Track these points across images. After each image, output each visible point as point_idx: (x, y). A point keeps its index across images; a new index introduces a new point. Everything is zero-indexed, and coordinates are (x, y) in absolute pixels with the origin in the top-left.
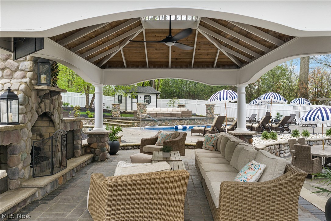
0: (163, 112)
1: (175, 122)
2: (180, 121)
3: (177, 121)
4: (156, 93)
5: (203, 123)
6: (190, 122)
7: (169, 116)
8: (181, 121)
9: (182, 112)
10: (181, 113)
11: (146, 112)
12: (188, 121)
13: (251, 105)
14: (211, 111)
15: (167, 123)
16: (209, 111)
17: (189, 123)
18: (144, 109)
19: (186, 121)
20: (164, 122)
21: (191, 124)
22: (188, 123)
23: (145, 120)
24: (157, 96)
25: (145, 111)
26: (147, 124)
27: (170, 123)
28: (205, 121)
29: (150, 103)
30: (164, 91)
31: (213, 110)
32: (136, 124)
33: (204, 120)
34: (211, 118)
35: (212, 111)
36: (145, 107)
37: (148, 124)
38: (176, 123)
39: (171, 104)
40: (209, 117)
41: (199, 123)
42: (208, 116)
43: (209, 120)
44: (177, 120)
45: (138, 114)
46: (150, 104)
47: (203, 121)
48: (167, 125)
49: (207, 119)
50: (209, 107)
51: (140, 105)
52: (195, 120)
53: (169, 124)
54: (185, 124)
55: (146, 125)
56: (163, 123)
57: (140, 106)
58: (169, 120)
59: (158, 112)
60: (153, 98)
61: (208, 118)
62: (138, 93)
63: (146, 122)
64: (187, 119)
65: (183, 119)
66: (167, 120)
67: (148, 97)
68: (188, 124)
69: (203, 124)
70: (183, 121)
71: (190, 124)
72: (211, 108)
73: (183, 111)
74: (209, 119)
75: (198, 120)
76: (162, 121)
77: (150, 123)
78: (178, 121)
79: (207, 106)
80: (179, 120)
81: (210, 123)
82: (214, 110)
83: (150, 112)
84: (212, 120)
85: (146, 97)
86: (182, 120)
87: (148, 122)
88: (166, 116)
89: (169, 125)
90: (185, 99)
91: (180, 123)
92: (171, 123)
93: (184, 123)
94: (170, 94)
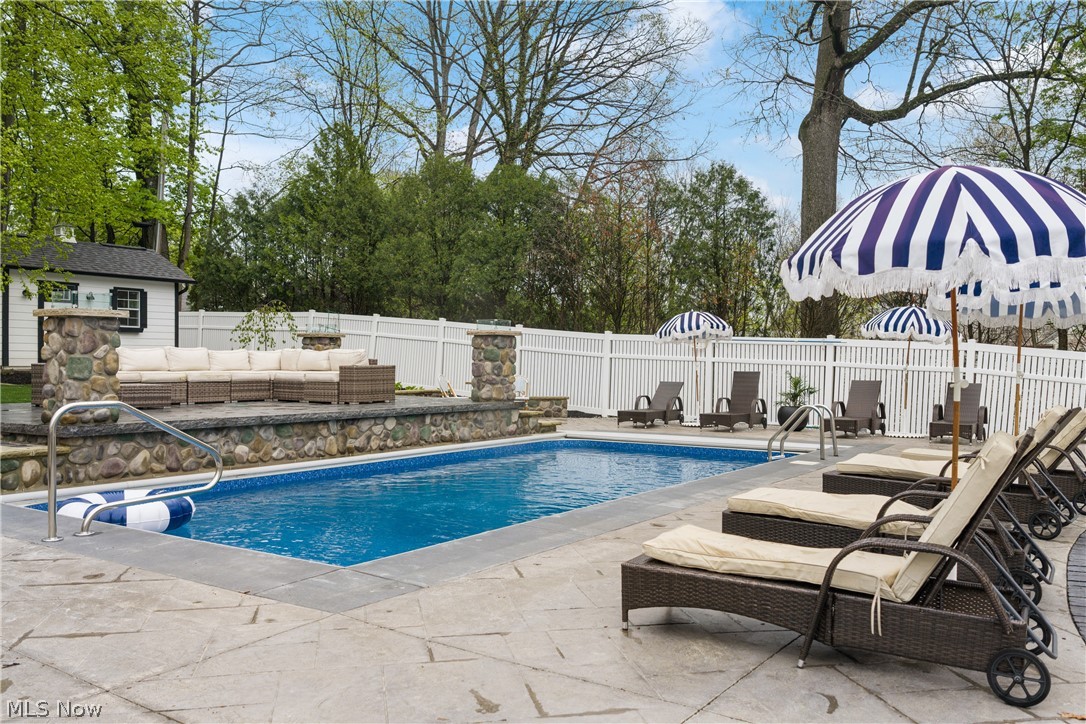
0: (225, 376)
1: (313, 438)
2: (343, 427)
3: (325, 432)
4: (174, 277)
5: (465, 432)
6: (400, 434)
7: (261, 394)
8: (353, 429)
9: (344, 370)
10: (336, 379)
11: (111, 373)
12: (391, 424)
13: (669, 339)
14: (500, 368)
15: (267, 447)
16: (488, 366)
17: (395, 439)
18: (100, 352)
19: (378, 429)
20: (243, 442)
21: (405, 446)
22: (387, 436)
23: (106, 436)
24: (178, 294)
25: (111, 366)
26: (121, 461)
27: (285, 446)
28: (476, 421)
29: (144, 325)
30: (211, 274)
31: (508, 363)
32: (29, 469)
33: (471, 416)
34: (500, 405)
35: (505, 368)
36: (105, 341)
37: (129, 458)
38: (320, 442)
39: (251, 334)
40: (488, 400)
41: (446, 433)
42: (485, 392)
43: (491, 416)
44: (325, 422)
45: (47, 387)
46: (141, 330)
47: (464, 424)
48: (262, 461)
49: (483, 411)
50: (491, 347)
51: (67, 326)
52: (428, 420)
53: (275, 454)
54: (374, 444)
55: (117, 465)
56: (241, 449)
57: (70, 335)
58: (280, 426)
59: (194, 376)
60: (160, 303)
61: (484, 405)
62: (74, 272)
63: (112, 448)
64: (386, 418)
65: (364, 418)
66: (262, 423)
67: (133, 296)
68: (390, 443)
69: (463, 441)
70: (365, 426)
71: (398, 443)
72: (502, 352)
73: (350, 368)
74: (494, 411)
75: (439, 418)
76: (234, 434)
77: (144, 454)
78: (334, 428)
79: (479, 340)
80: (337, 420)
81: (497, 432)
82: (512, 360)
83: (148, 376)
84: (504, 413)
85: (124, 295)
86: (354, 420)
87: (129, 446)
88: (247, 395)
89: (277, 461)
90: (317, 311)
91: (345, 442)
92: (288, 441)
93: (369, 438)
94: (243, 289)
